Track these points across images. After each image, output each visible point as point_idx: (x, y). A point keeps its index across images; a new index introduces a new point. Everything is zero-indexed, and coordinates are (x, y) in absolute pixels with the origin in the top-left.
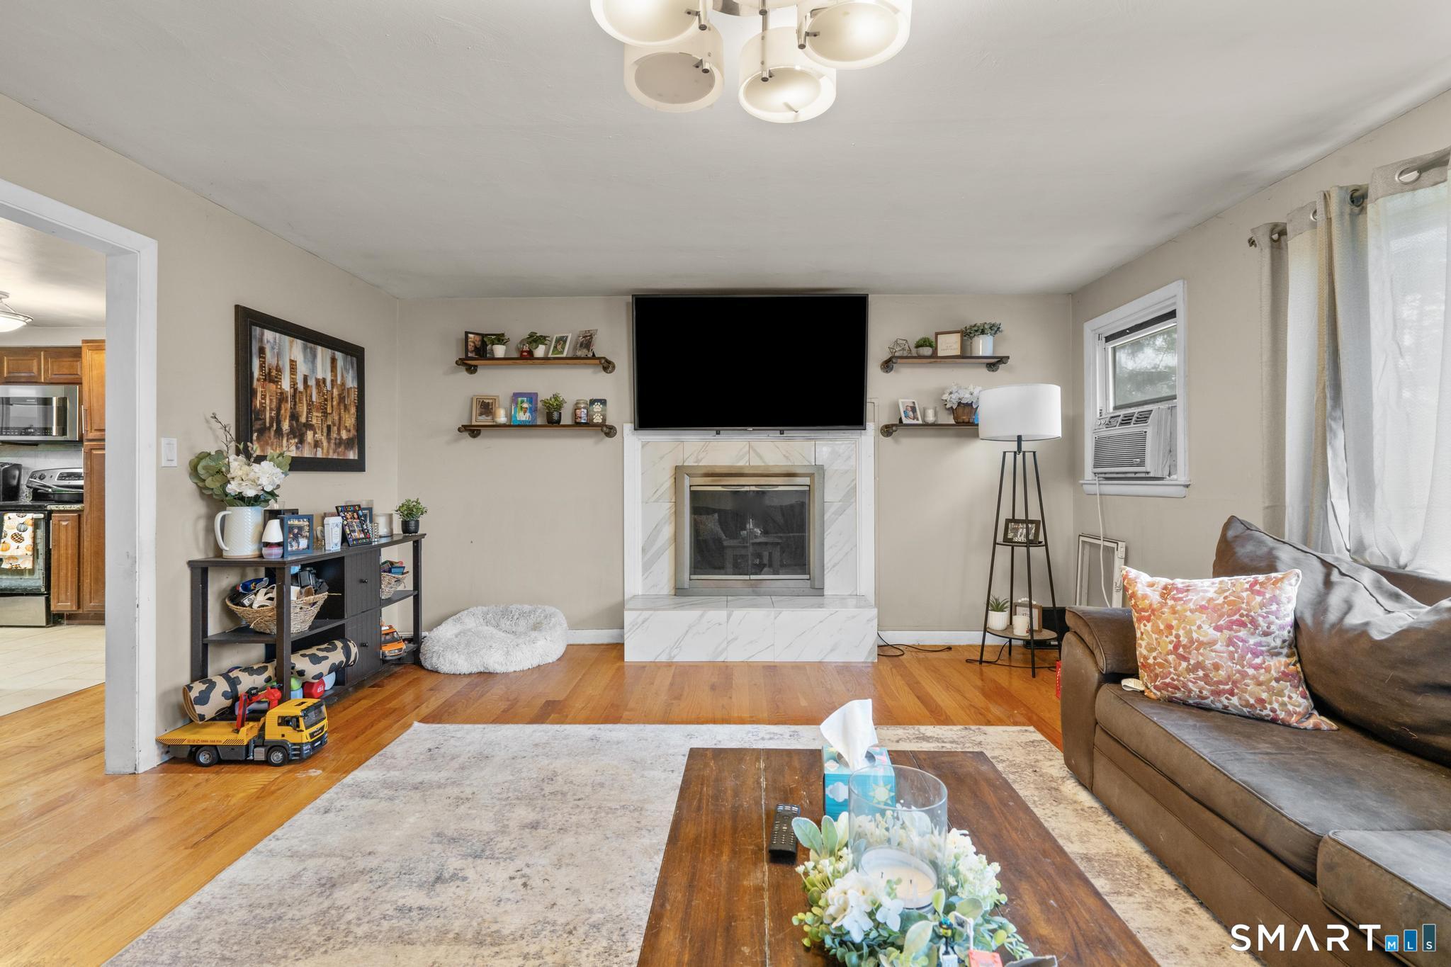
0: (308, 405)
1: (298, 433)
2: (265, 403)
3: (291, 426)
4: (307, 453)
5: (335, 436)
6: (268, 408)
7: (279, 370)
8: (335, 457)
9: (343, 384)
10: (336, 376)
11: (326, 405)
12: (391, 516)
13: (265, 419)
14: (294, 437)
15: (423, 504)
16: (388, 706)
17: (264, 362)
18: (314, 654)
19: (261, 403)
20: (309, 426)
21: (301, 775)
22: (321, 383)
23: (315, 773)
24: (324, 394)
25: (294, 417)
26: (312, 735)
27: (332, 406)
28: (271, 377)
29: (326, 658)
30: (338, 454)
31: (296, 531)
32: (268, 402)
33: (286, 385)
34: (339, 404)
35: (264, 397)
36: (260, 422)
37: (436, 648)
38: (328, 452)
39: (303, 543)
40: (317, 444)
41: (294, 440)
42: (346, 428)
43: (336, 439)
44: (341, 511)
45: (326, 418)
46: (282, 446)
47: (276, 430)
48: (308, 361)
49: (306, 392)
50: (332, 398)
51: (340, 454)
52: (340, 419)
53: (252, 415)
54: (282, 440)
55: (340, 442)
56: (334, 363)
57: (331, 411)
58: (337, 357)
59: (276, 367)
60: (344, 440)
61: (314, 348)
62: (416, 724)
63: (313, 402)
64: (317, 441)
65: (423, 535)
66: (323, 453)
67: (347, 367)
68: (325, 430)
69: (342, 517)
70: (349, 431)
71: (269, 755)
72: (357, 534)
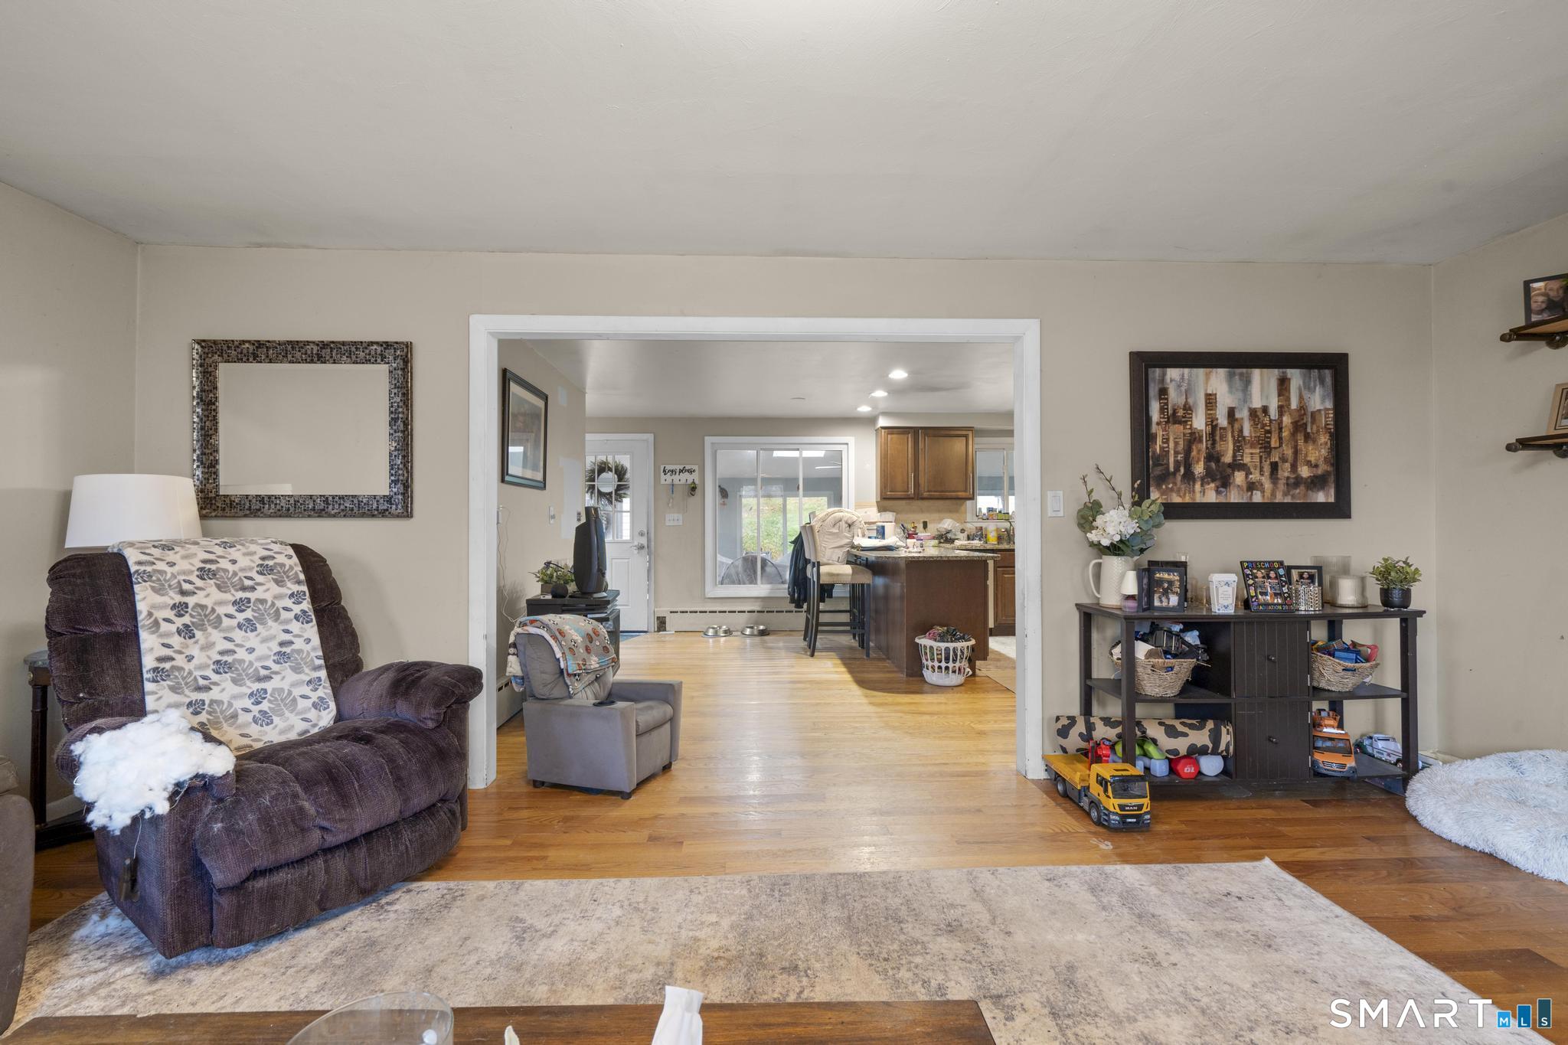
0: (1235, 442)
1: (1221, 476)
2: (1168, 447)
3: (1207, 469)
4: (1234, 497)
5: (1286, 474)
6: (1172, 452)
7: (1188, 409)
8: (1288, 500)
9: (1302, 408)
10: (1288, 399)
11: (1270, 438)
12: (1363, 579)
13: (1168, 464)
14: (1213, 481)
15: (1415, 563)
17: (1167, 404)
18: (1174, 726)
19: (1162, 448)
20: (1237, 465)
21: (1094, 841)
22: (1260, 414)
23: (1107, 846)
24: (1264, 425)
25: (1212, 457)
26: (1122, 807)
27: (1280, 438)
28: (1177, 417)
29: (1185, 735)
30: (1293, 497)
31: (1166, 585)
32: (1172, 445)
33: (1199, 422)
34: (1294, 434)
35: (1166, 441)
36: (1160, 468)
38: (1273, 494)
39: (1174, 600)
40: (1251, 487)
41: (1212, 485)
42: (1309, 463)
43: (1288, 478)
44: (1248, 567)
45: (1269, 454)
46: (1194, 491)
47: (1184, 476)
48: (1237, 390)
49: (1232, 427)
50: (1280, 429)
51: (1299, 496)
52: (1296, 452)
53: (1151, 462)
54: (1194, 485)
55: (1298, 482)
56: (1283, 384)
57: (1278, 445)
58: (1289, 376)
59: (1185, 406)
60: (1306, 479)
61: (1247, 373)
62: (1267, 861)
63: (1244, 438)
64: (1253, 483)
65: (1421, 613)
66: (1263, 496)
67: (1312, 385)
68: (1267, 469)
69: (1245, 576)
70: (1316, 466)
71: (1090, 810)
72: (1268, 598)
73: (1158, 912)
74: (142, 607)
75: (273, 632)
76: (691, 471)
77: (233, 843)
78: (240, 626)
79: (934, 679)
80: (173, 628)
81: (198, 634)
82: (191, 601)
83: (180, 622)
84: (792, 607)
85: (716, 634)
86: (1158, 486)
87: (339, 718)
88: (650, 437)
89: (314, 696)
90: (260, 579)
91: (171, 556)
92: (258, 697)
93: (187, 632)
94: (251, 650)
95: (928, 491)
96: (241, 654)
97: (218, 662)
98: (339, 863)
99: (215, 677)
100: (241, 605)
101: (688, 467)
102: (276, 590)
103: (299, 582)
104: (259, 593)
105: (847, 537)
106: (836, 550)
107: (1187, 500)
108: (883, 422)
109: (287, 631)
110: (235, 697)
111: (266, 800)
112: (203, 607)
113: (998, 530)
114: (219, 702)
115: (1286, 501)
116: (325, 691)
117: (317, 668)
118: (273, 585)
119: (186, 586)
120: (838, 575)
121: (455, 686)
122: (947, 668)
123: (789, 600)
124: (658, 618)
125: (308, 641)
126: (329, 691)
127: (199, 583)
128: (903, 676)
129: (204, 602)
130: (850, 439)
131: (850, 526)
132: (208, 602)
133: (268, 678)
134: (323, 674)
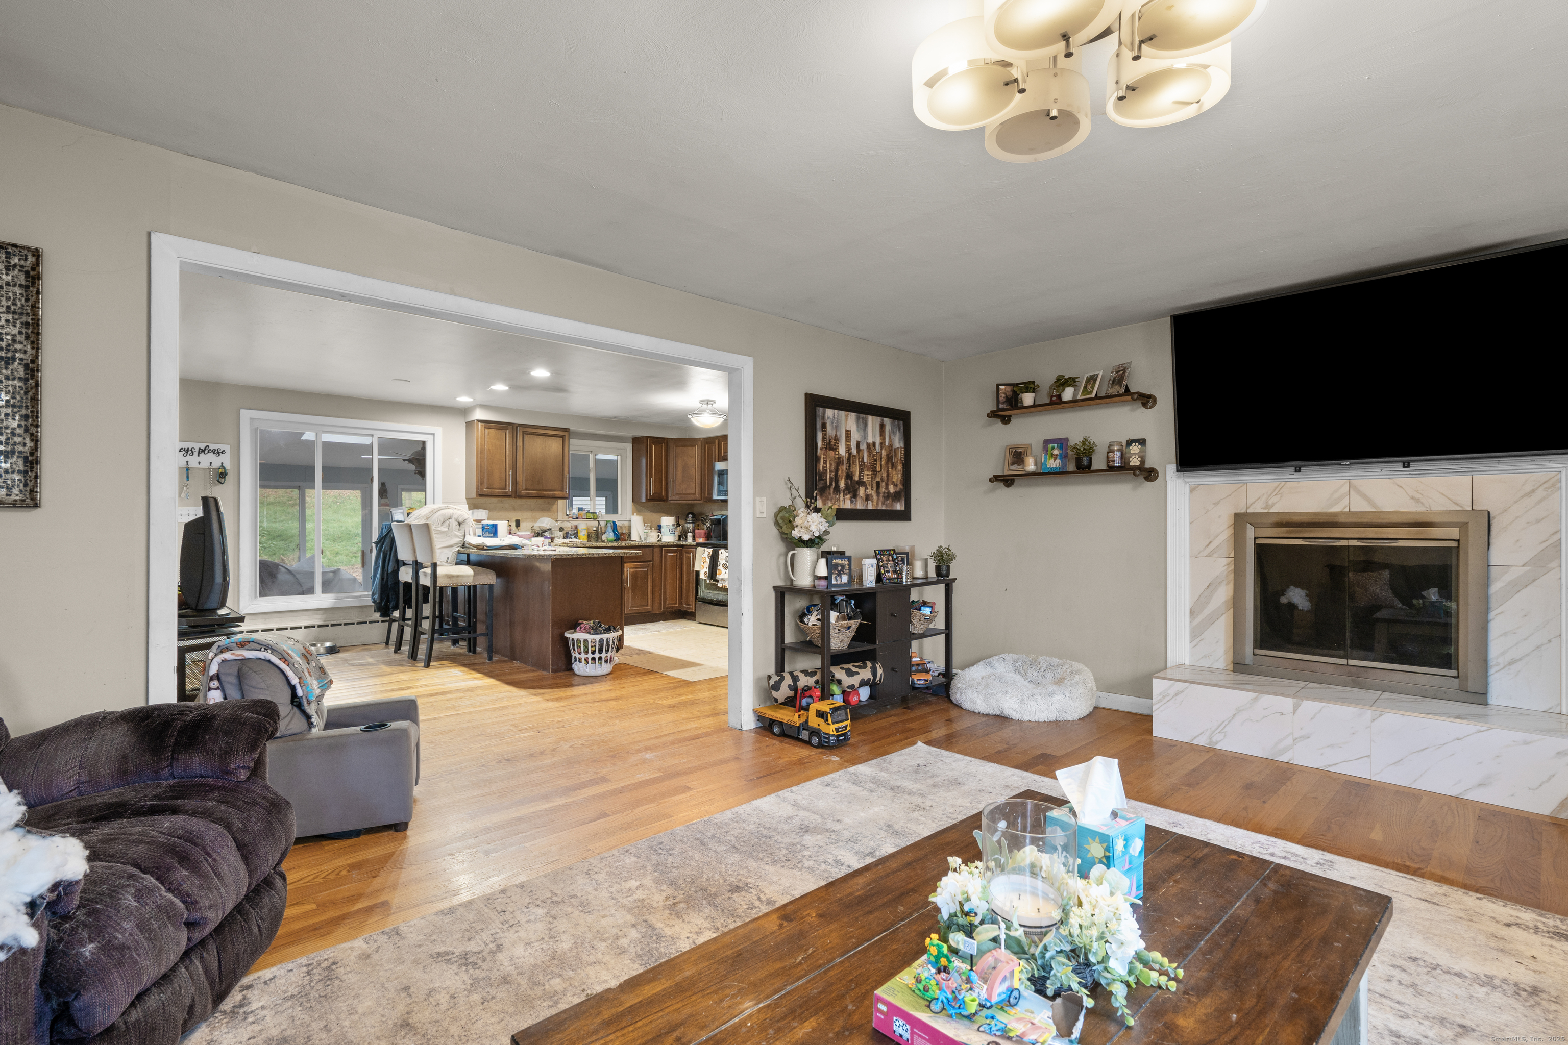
0: (860, 466)
1: (852, 490)
2: (826, 467)
3: (846, 484)
4: (860, 505)
5: (883, 490)
6: (829, 471)
7: (837, 439)
8: (884, 508)
9: (891, 445)
10: (884, 439)
11: (876, 465)
12: (926, 560)
13: (826, 479)
14: (849, 493)
15: (954, 550)
16: (908, 725)
17: (826, 435)
18: (848, 669)
19: (823, 468)
20: (861, 483)
21: (825, 758)
22: (871, 447)
23: (835, 758)
24: (874, 456)
25: (849, 476)
26: (837, 730)
27: (881, 465)
28: (831, 446)
29: (858, 673)
30: (886, 506)
31: (840, 568)
32: (828, 465)
33: (842, 451)
34: (887, 463)
35: (825, 462)
36: (822, 482)
37: (960, 685)
38: (877, 504)
39: (845, 579)
40: (868, 498)
41: (849, 496)
42: (893, 484)
43: (884, 493)
44: (879, 554)
45: (876, 476)
46: (839, 500)
47: (835, 489)
48: (861, 429)
49: (859, 455)
50: (881, 459)
51: (888, 506)
52: (888, 475)
53: (816, 478)
54: (840, 496)
55: (888, 496)
56: (882, 428)
57: (880, 470)
58: (885, 423)
59: (835, 438)
60: (892, 494)
61: (865, 418)
62: (920, 744)
63: (864, 464)
64: (868, 496)
65: (954, 580)
66: (873, 505)
67: (895, 431)
68: (875, 486)
69: (878, 560)
70: (896, 485)
71: (810, 738)
72: (890, 574)
73: (898, 784)
76: (217, 452)
79: (588, 670)
84: (377, 616)
95: (526, 489)
101: (212, 447)
105: (457, 536)
106: (446, 550)
107: (836, 506)
108: (479, 415)
113: (588, 529)
120: (458, 576)
122: (600, 658)
123: (373, 609)
128: (548, 674)
130: (438, 430)
131: (459, 524)
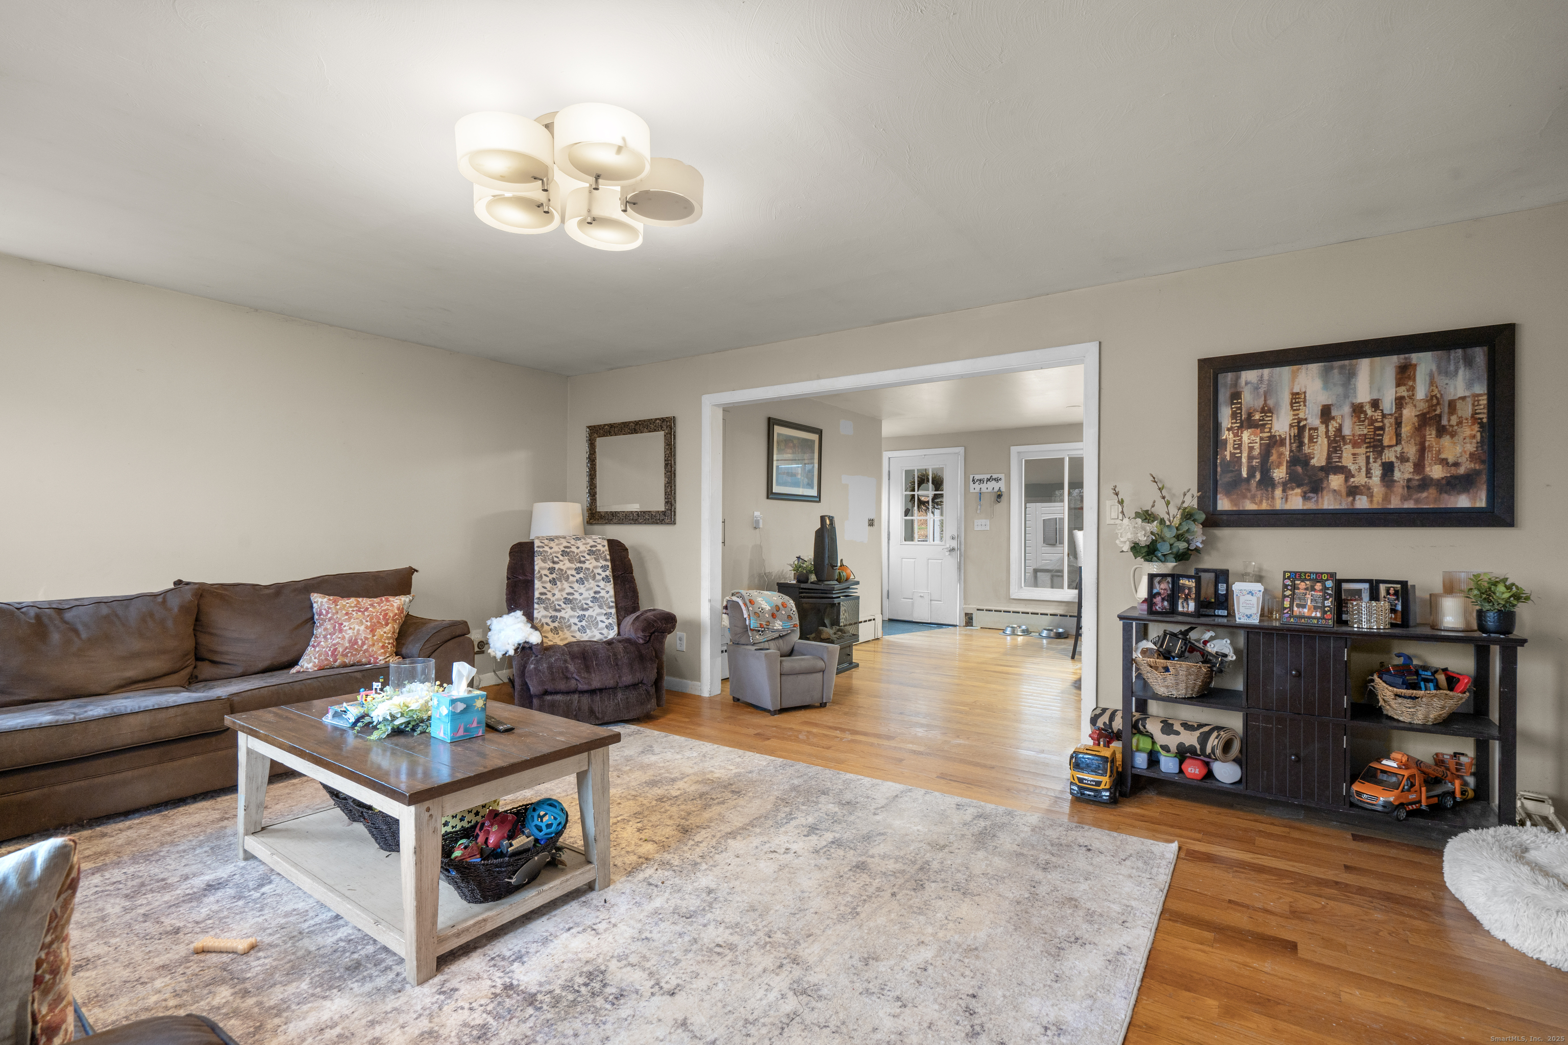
0: (1331, 442)
1: (1310, 481)
2: (1241, 453)
3: (1291, 474)
4: (1328, 503)
5: (1407, 476)
6: (1245, 458)
7: (1267, 411)
8: (1410, 505)
9: (1437, 396)
10: (1412, 389)
11: (1382, 436)
13: (1240, 472)
14: (1299, 486)
17: (1240, 408)
18: (1172, 725)
19: (1232, 455)
20: (1332, 468)
22: (1368, 410)
24: (1375, 421)
25: (1299, 460)
27: (1398, 435)
28: (1254, 421)
30: (1417, 501)
32: (1245, 450)
33: (1282, 425)
34: (1419, 429)
35: (1238, 447)
36: (1230, 475)
38: (1386, 498)
40: (1353, 491)
41: (1298, 491)
42: (1444, 462)
43: (1409, 480)
44: (1289, 578)
45: (1380, 453)
46: (1273, 498)
47: (1260, 483)
48: (1335, 385)
49: (1327, 427)
50: (1398, 424)
51: (1428, 500)
52: (1422, 450)
53: (1219, 469)
54: (1273, 492)
55: (1425, 483)
56: (1405, 374)
57: (1394, 442)
58: (1414, 362)
59: (1263, 408)
60: (1438, 480)
61: (1350, 365)
63: (1343, 438)
64: (1356, 487)
65: (1525, 641)
66: (1371, 502)
67: (1452, 368)
68: (1377, 471)
69: (1284, 587)
70: (1456, 464)
72: (1306, 610)
74: (536, 568)
75: (591, 586)
76: (997, 480)
77: (536, 675)
78: (577, 581)
80: (548, 579)
81: (558, 583)
82: (557, 566)
83: (551, 576)
85: (1013, 633)
86: (1228, 493)
87: (619, 634)
88: (961, 450)
89: (607, 622)
90: (588, 557)
91: (552, 544)
92: (581, 618)
93: (553, 582)
94: (581, 594)
96: (577, 596)
97: (565, 598)
98: (586, 699)
99: (563, 606)
100: (579, 570)
101: (995, 476)
102: (595, 563)
103: (606, 560)
104: (587, 565)
107: (1265, 506)
109: (598, 586)
110: (571, 617)
111: (553, 660)
112: (562, 570)
114: (564, 618)
115: (1406, 506)
116: (613, 620)
117: (610, 607)
118: (593, 561)
119: (556, 559)
121: (655, 621)
124: (966, 614)
125: (608, 592)
126: (615, 620)
127: (561, 558)
129: (562, 567)
132: (564, 568)
133: (587, 609)
134: (613, 611)
